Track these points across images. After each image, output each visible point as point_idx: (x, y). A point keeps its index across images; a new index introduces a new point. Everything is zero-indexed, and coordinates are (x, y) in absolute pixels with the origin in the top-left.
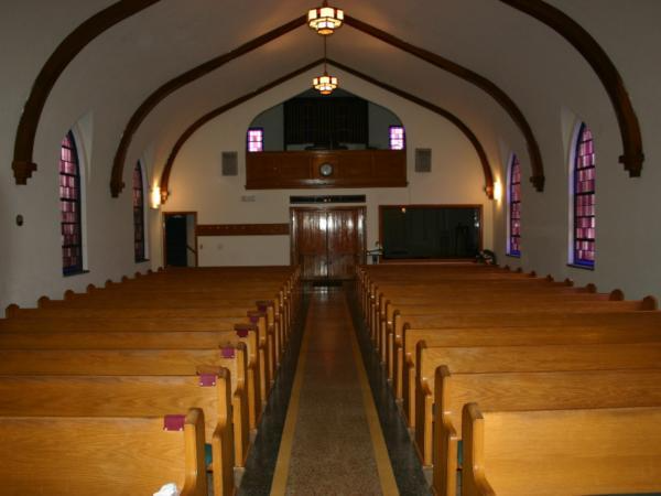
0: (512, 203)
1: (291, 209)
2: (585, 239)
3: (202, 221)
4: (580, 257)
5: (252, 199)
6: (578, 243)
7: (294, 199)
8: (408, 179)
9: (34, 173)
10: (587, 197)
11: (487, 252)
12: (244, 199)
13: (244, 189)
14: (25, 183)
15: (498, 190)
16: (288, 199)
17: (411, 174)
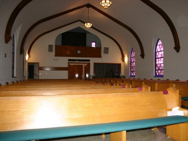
0: (131, 63)
1: (68, 63)
2: (160, 70)
3: (40, 65)
4: (157, 74)
5: (57, 59)
6: (157, 71)
7: (69, 60)
8: (102, 56)
10: (160, 59)
11: (122, 76)
12: (54, 59)
13: (54, 56)
14: (8, 43)
15: (126, 59)
16: (68, 60)
17: (103, 54)
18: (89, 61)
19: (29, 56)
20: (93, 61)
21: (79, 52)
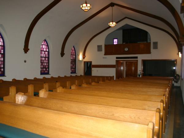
1: (116, 60)
3: (93, 64)
5: (106, 58)
7: (117, 58)
8: (151, 52)
9: (29, 51)
11: (177, 75)
12: (104, 58)
13: (104, 55)
14: (26, 53)
16: (115, 58)
17: (152, 50)
18: (137, 58)
19: (84, 57)
20: (141, 57)
21: (126, 49)
